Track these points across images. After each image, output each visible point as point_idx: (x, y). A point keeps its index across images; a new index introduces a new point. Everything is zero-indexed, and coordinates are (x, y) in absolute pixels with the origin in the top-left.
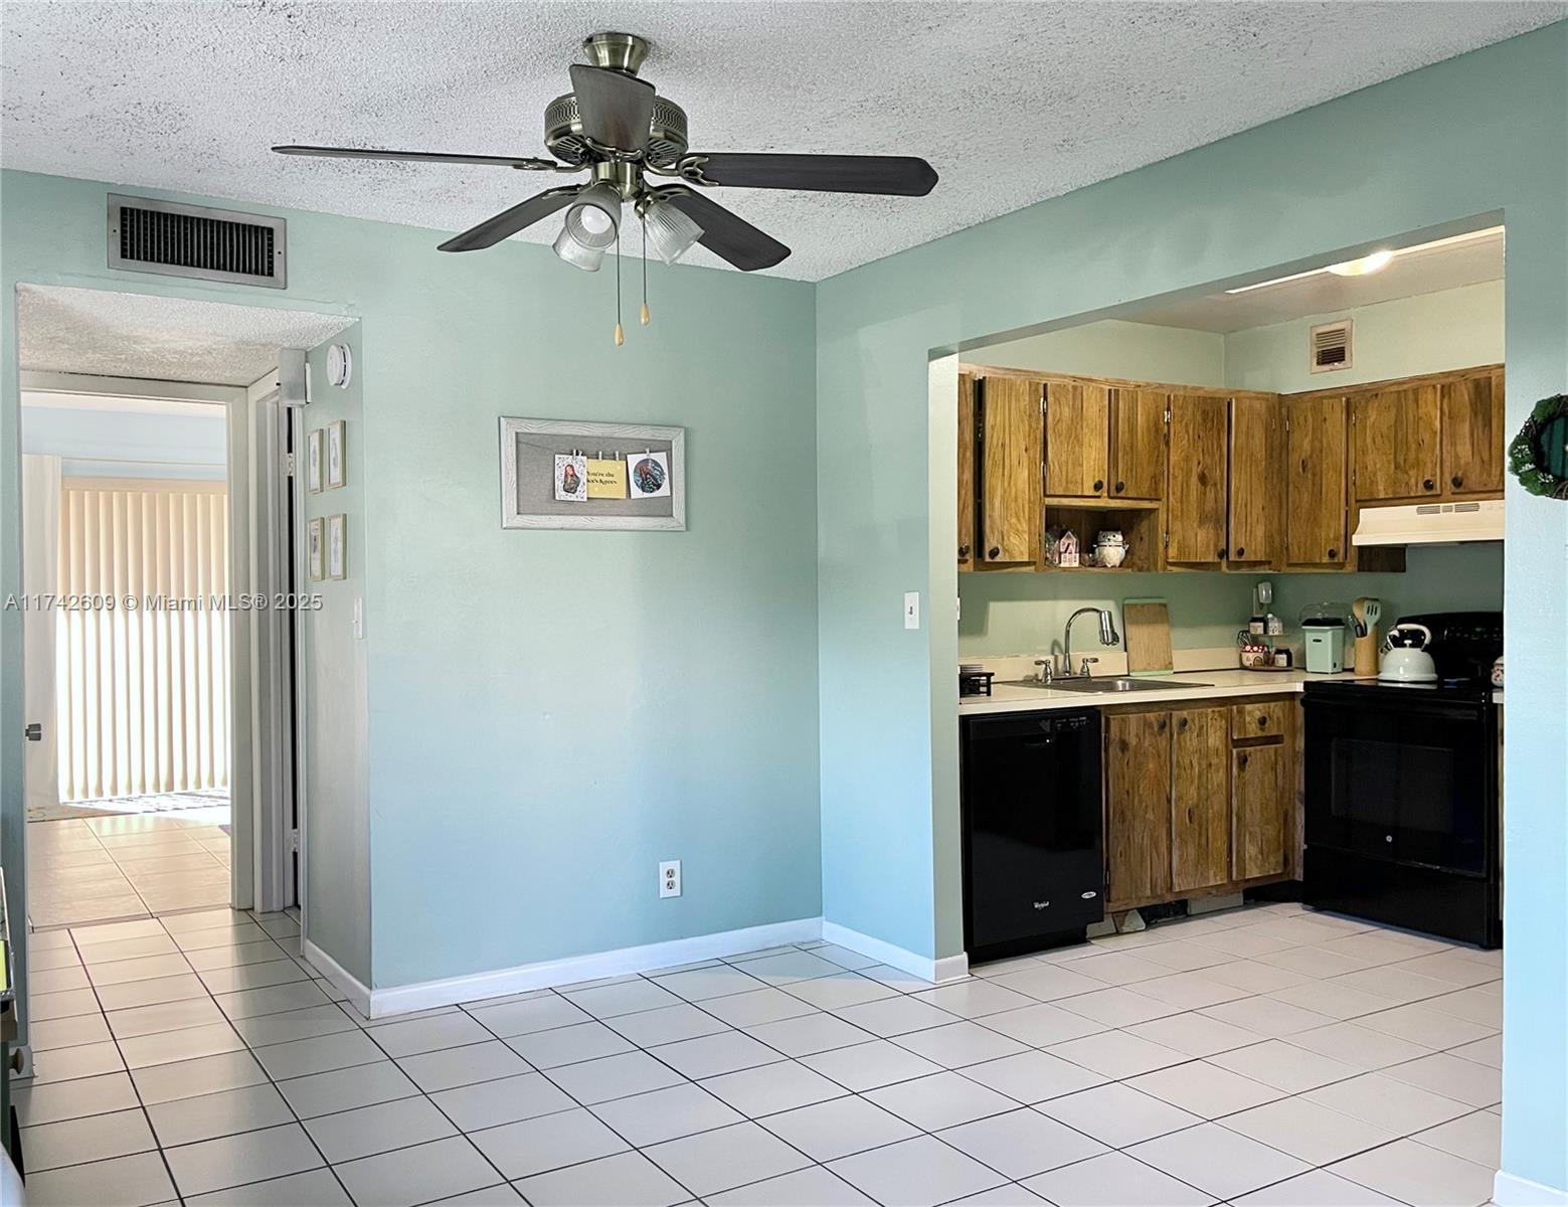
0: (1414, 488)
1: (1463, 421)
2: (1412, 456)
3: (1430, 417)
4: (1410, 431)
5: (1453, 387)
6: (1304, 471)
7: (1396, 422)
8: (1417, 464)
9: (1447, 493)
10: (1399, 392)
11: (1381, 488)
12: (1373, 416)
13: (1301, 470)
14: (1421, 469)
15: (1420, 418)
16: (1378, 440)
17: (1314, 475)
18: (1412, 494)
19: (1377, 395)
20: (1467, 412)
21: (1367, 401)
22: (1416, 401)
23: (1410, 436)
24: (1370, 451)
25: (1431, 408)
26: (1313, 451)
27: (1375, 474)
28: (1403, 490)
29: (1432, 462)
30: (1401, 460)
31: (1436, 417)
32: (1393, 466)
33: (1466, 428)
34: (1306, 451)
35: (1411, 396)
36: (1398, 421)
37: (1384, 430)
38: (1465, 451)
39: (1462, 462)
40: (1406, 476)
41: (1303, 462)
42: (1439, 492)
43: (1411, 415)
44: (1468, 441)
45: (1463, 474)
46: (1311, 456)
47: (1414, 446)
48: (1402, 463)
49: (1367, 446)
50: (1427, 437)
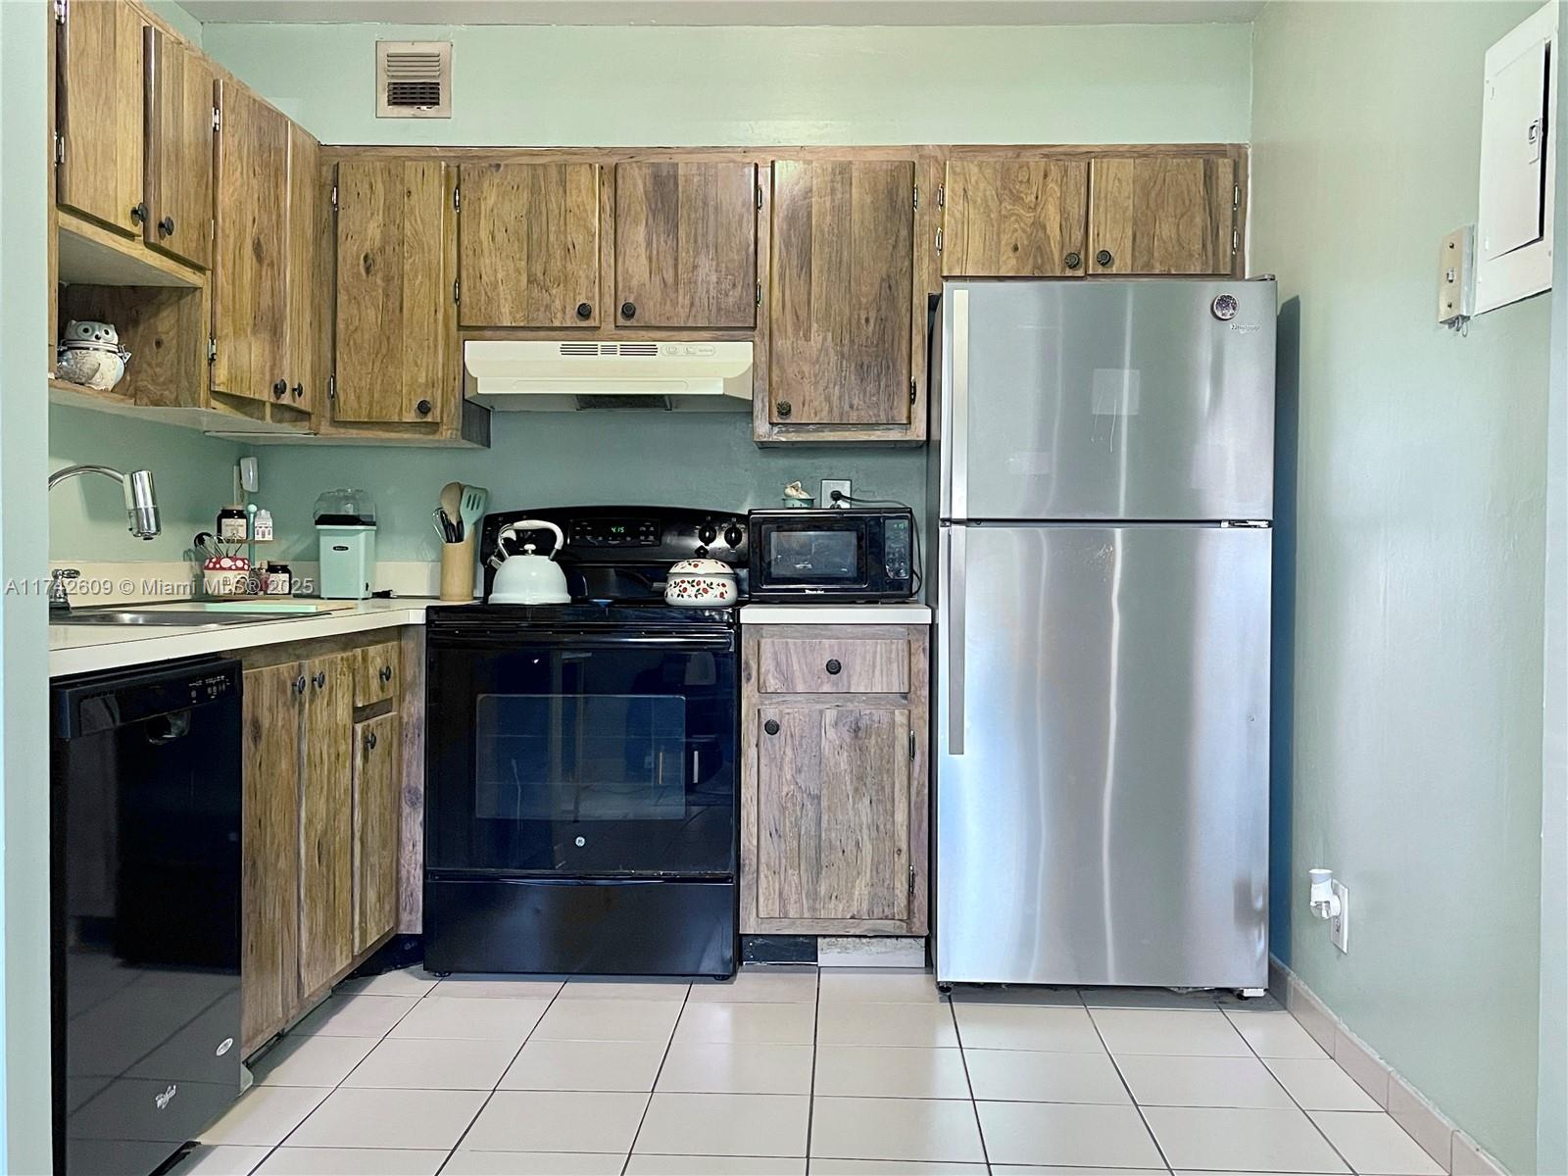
0: (559, 315)
1: (636, 222)
2: (556, 265)
3: (586, 211)
4: (553, 228)
5: (620, 170)
6: (368, 270)
7: (529, 212)
8: (565, 279)
9: (608, 326)
10: (534, 166)
11: (506, 310)
12: (491, 199)
13: (363, 271)
14: (570, 287)
15: (568, 211)
16: (500, 236)
17: (388, 279)
18: (557, 324)
19: (498, 166)
20: (641, 209)
21: (482, 174)
22: (563, 183)
23: (552, 238)
24: (486, 251)
25: (586, 195)
26: (385, 240)
27: (495, 287)
28: (541, 315)
29: (587, 277)
30: (538, 269)
31: (593, 212)
32: (524, 279)
33: (639, 234)
34: (373, 239)
35: (553, 173)
36: (533, 212)
37: (512, 224)
38: (637, 265)
39: (634, 283)
40: (546, 295)
41: (366, 258)
42: (597, 324)
43: (553, 206)
44: (642, 250)
45: (636, 299)
46: (382, 250)
47: (559, 253)
48: (540, 275)
49: (481, 243)
50: (580, 239)
